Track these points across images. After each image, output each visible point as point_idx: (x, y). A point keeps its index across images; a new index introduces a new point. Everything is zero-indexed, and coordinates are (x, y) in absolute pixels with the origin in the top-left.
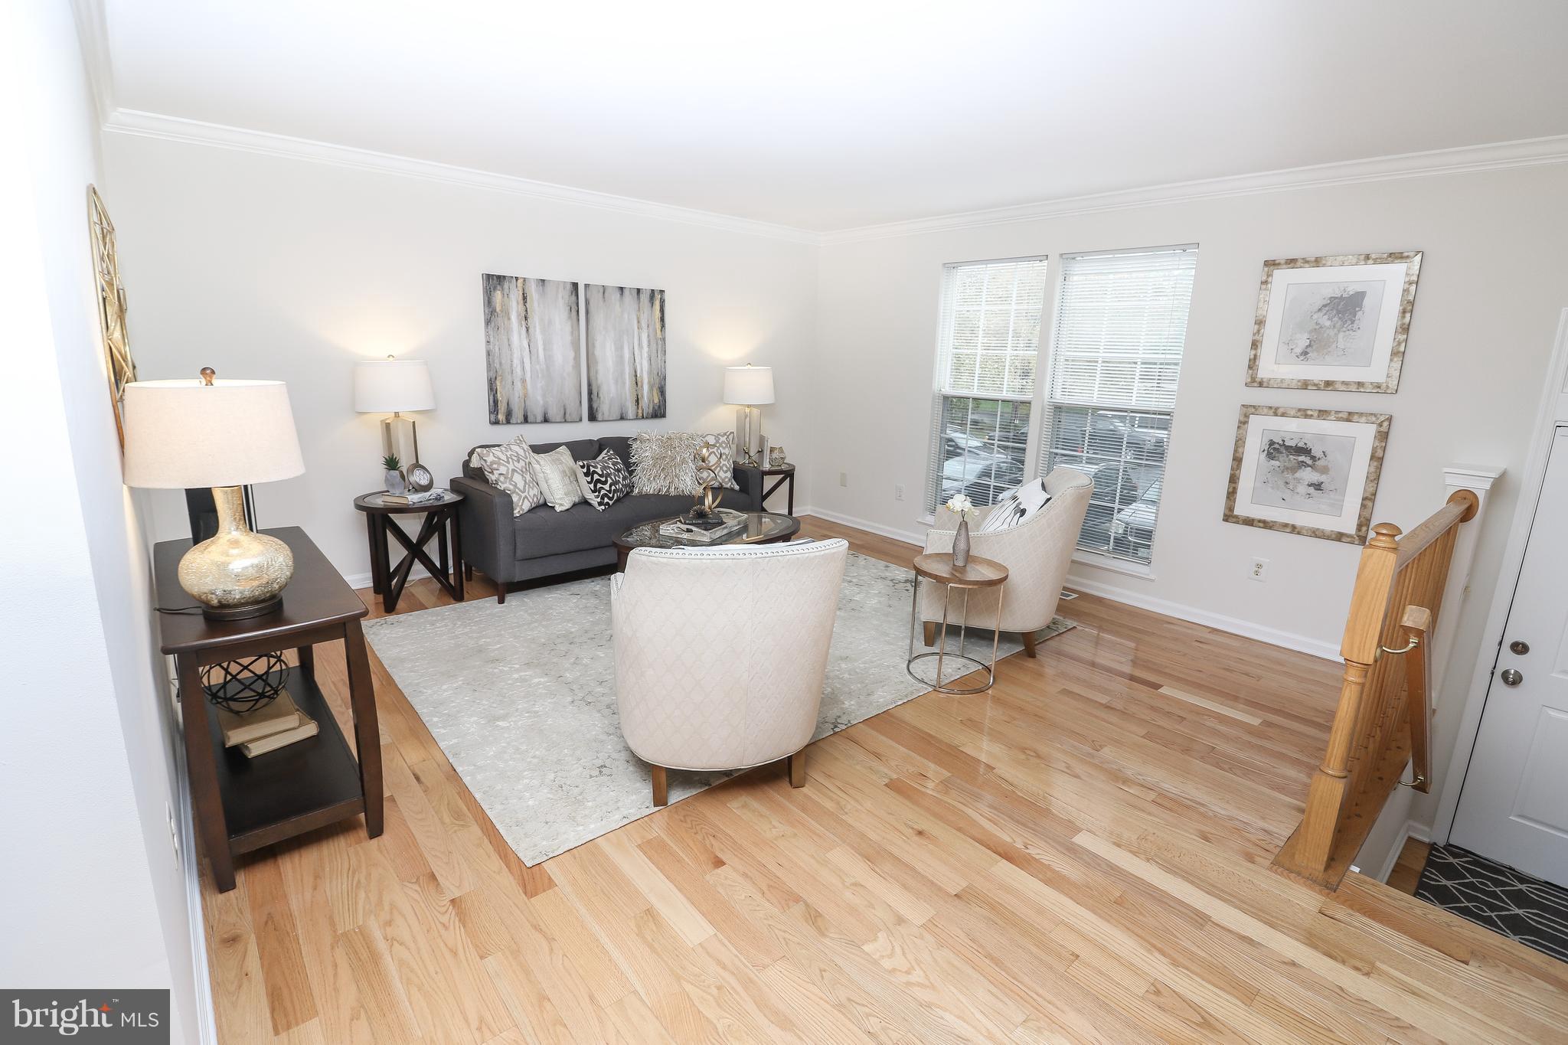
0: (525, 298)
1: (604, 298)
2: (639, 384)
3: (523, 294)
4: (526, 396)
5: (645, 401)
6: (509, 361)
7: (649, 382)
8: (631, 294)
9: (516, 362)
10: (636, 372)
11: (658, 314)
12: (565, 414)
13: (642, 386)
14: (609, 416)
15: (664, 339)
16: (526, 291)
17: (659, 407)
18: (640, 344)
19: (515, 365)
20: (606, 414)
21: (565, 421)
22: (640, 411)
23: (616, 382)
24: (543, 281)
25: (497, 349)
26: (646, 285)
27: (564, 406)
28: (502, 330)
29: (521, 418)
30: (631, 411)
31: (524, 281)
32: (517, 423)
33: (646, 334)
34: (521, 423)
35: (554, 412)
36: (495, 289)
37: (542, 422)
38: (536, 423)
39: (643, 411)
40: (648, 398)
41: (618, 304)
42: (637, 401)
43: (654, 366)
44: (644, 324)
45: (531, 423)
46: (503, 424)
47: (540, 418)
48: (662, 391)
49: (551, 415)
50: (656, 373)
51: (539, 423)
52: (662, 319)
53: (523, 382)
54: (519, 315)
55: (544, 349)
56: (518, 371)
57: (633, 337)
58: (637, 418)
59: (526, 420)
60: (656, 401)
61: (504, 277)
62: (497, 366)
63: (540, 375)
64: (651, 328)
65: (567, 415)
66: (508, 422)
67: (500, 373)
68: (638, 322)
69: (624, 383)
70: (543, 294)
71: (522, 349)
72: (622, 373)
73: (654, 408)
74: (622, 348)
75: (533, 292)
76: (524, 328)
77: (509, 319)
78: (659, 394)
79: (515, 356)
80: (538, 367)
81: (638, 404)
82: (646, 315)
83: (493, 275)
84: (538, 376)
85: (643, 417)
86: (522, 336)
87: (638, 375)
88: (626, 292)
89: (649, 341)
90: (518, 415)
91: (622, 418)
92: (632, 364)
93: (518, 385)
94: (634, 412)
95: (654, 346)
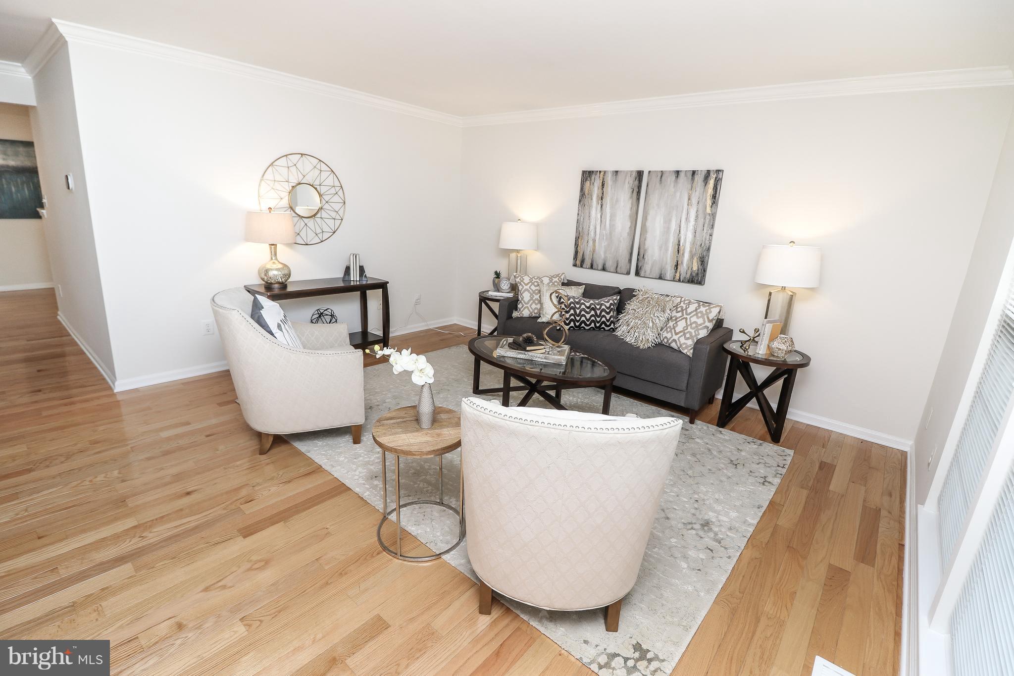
0: (603, 185)
1: (661, 181)
2: (681, 252)
3: (603, 182)
4: (594, 251)
5: (683, 268)
6: (588, 227)
7: (691, 252)
8: (686, 175)
9: (592, 228)
10: (679, 242)
11: (710, 191)
12: (617, 267)
13: (683, 254)
14: (649, 274)
15: (713, 216)
16: (605, 180)
17: (697, 274)
18: (687, 219)
19: (590, 230)
20: (648, 272)
21: (616, 272)
22: (678, 275)
23: (660, 248)
24: (617, 172)
25: (582, 220)
26: (702, 167)
27: (617, 261)
28: (586, 206)
29: (589, 265)
30: (669, 274)
31: (605, 173)
32: (586, 268)
33: (695, 210)
34: (589, 268)
35: (610, 265)
36: (586, 180)
37: (601, 270)
38: (597, 270)
39: (680, 275)
40: (687, 265)
41: (672, 185)
42: (677, 266)
43: (698, 238)
44: (694, 201)
45: (594, 269)
46: (578, 267)
47: (600, 267)
48: (703, 261)
49: (608, 266)
50: (699, 244)
51: (599, 270)
52: (714, 197)
53: (594, 242)
54: (598, 196)
55: (610, 220)
56: (592, 233)
57: (682, 212)
58: (674, 280)
59: (592, 267)
60: (695, 268)
61: (593, 171)
62: (581, 229)
63: (605, 238)
64: (701, 205)
65: (618, 268)
66: (581, 266)
67: (581, 235)
68: (689, 199)
69: (667, 250)
70: (615, 181)
71: (596, 218)
72: (666, 241)
73: (691, 274)
74: (670, 220)
75: (609, 179)
76: (600, 205)
77: (592, 199)
78: (700, 263)
79: (592, 224)
80: (604, 232)
81: (677, 269)
82: (697, 193)
83: (586, 171)
84: (603, 239)
85: (679, 281)
86: (597, 211)
87: (681, 245)
88: (682, 175)
89: (697, 217)
90: (588, 263)
91: (660, 278)
92: (677, 235)
93: (591, 243)
94: (672, 275)
95: (701, 221)
